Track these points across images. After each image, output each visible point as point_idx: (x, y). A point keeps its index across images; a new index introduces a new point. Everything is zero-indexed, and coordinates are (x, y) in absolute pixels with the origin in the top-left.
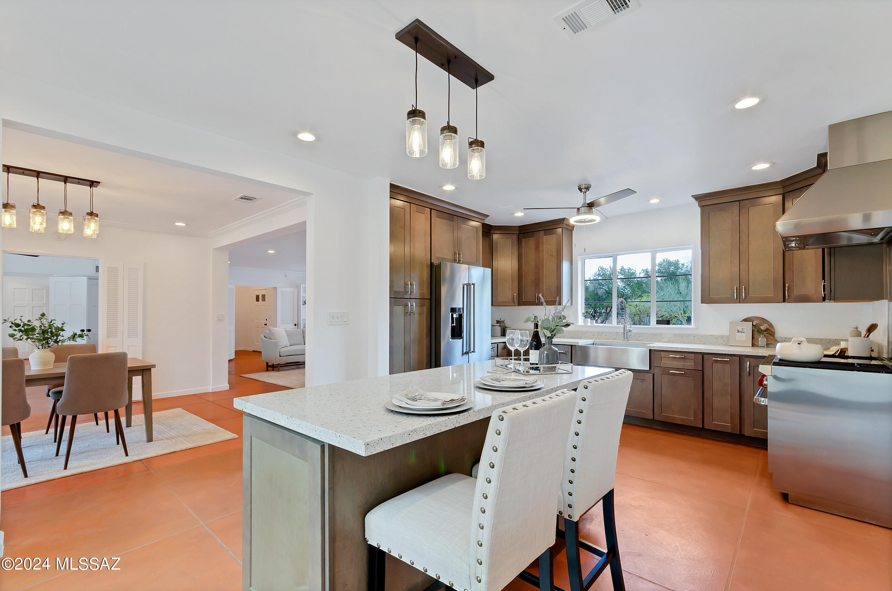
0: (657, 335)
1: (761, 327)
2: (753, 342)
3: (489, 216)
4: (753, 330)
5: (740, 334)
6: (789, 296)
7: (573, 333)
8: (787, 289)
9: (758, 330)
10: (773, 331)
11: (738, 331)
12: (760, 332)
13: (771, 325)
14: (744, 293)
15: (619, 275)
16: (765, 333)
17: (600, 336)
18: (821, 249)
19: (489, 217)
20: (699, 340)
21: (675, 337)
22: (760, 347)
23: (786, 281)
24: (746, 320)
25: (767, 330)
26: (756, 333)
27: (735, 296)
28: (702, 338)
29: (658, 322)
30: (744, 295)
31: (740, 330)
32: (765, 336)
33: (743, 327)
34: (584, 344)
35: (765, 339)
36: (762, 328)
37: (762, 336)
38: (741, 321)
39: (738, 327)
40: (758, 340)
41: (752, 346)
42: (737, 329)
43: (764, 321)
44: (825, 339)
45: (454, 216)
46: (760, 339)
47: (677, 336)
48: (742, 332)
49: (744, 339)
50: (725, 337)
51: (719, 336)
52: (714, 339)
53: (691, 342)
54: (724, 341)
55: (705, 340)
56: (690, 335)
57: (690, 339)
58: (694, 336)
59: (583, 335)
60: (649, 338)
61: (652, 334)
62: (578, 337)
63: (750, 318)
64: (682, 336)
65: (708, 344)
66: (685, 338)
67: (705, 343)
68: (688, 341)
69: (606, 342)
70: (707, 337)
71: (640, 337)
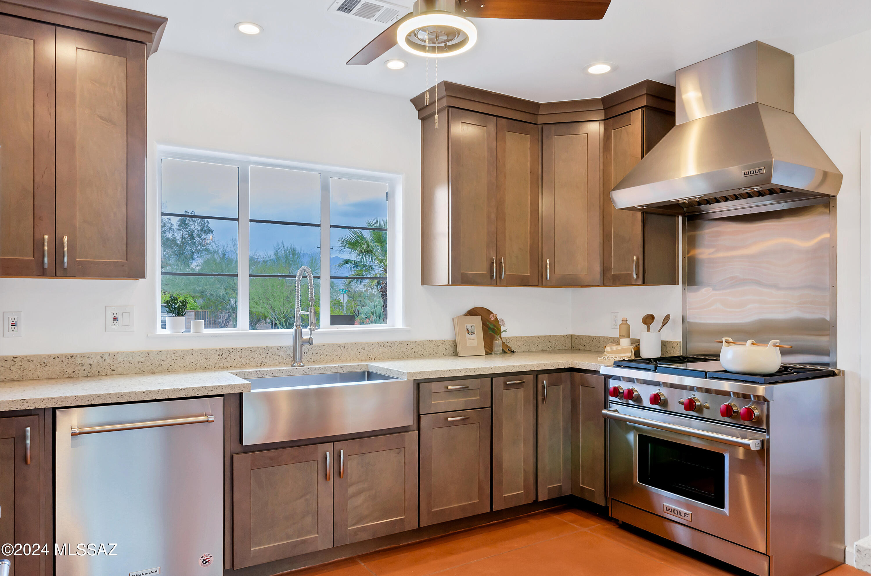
1: (489, 323)
2: (487, 346)
5: (470, 336)
6: (550, 276)
7: (142, 360)
11: (468, 332)
12: (496, 330)
14: (503, 269)
17: (224, 361)
20: (413, 350)
21: (378, 348)
22: (495, 354)
24: (472, 312)
27: (494, 273)
28: (418, 346)
29: (336, 320)
30: (503, 272)
31: (470, 329)
35: (500, 341)
37: (497, 337)
39: (467, 325)
40: (492, 343)
41: (485, 354)
42: (466, 329)
43: (489, 313)
44: (542, 337)
46: (495, 342)
47: (382, 347)
48: (472, 332)
49: (475, 344)
50: (448, 342)
51: (440, 342)
52: (434, 348)
53: (402, 356)
54: (446, 349)
55: (423, 349)
56: (401, 343)
57: (401, 351)
58: (407, 345)
59: (175, 361)
60: (334, 355)
61: (340, 347)
62: (160, 370)
63: (475, 310)
64: (390, 346)
65: (427, 356)
66: (393, 348)
67: (422, 354)
68: (399, 355)
69: (259, 373)
70: (425, 345)
71: (317, 353)
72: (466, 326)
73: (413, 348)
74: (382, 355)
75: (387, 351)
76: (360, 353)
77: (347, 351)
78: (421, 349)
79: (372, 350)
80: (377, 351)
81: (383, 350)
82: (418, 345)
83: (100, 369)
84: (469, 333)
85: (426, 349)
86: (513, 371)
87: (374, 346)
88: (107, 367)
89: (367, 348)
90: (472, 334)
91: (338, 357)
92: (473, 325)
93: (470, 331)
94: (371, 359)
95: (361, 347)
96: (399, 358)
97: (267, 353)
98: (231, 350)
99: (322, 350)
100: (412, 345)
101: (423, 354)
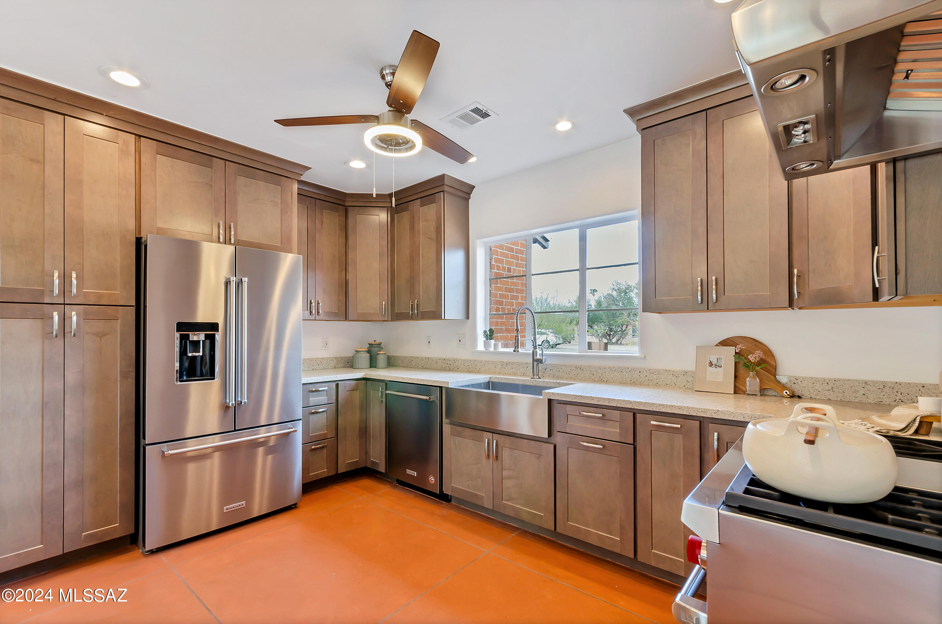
0: (584, 369)
1: (749, 357)
2: (737, 384)
3: (310, 168)
4: (736, 364)
5: (713, 369)
6: (800, 293)
7: (468, 364)
8: (795, 280)
9: (745, 363)
10: (773, 363)
11: (711, 364)
12: (749, 366)
13: (768, 352)
14: (714, 292)
15: (634, 289)
16: (758, 368)
17: (504, 369)
18: (869, 167)
19: (310, 170)
20: (647, 378)
21: (610, 372)
22: (749, 394)
23: (795, 262)
24: (725, 343)
25: (761, 362)
26: (742, 370)
27: (699, 298)
28: (652, 375)
30: (714, 296)
31: (714, 362)
32: (758, 374)
33: (718, 357)
34: (461, 385)
35: (758, 380)
36: (752, 358)
37: (751, 373)
38: (715, 346)
39: (710, 356)
40: (746, 380)
41: (735, 393)
42: (708, 361)
43: (756, 343)
44: (875, 383)
45: (214, 158)
46: (748, 379)
47: (614, 372)
48: (717, 365)
49: (720, 379)
50: (690, 373)
51: (680, 372)
52: (672, 378)
53: (634, 382)
54: (688, 381)
55: (657, 378)
56: (633, 370)
57: (633, 378)
58: (640, 372)
59: (482, 367)
60: (572, 374)
61: (577, 368)
62: (476, 371)
63: (732, 339)
64: (622, 372)
65: (662, 386)
66: (624, 374)
67: (657, 383)
68: (631, 380)
69: (506, 379)
70: (661, 374)
71: (559, 371)
72: (709, 358)
73: (646, 376)
74: (613, 378)
75: (618, 376)
76: (593, 374)
77: (583, 372)
78: (655, 377)
79: (604, 373)
80: (609, 375)
81: (614, 374)
82: (652, 373)
83: (454, 367)
84: (712, 366)
85: (662, 379)
86: (661, 411)
87: (605, 370)
88: (456, 367)
89: (599, 371)
90: (716, 368)
91: (575, 376)
92: (719, 357)
93: (714, 363)
94: (604, 381)
95: (594, 370)
96: (631, 384)
97: (527, 367)
98: (508, 363)
99: (563, 369)
100: (645, 373)
101: (659, 383)
